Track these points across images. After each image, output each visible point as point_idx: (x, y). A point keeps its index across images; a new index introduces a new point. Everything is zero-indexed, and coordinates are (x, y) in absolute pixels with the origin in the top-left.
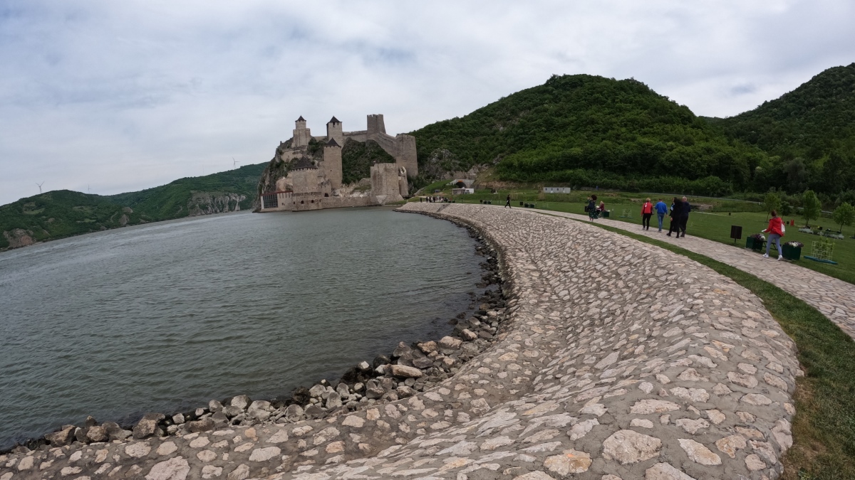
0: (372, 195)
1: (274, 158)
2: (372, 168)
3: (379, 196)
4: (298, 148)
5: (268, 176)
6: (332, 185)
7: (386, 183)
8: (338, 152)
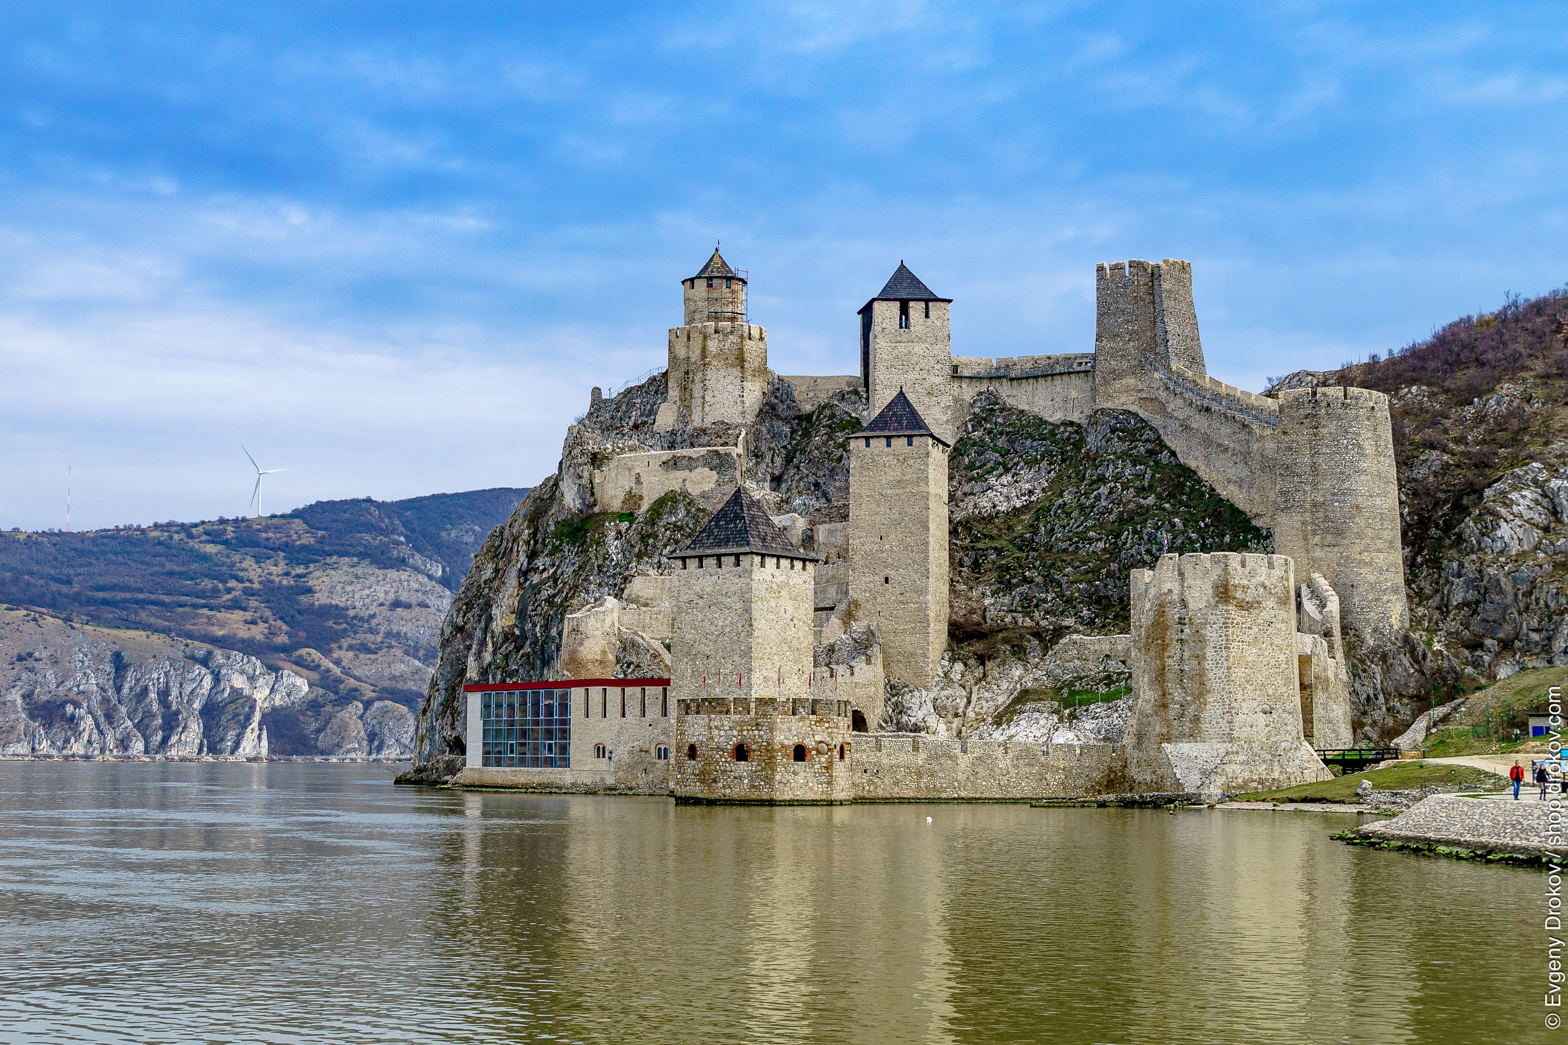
0: (1140, 737)
1: (554, 484)
2: (1142, 577)
3: (1185, 747)
4: (696, 437)
5: (512, 579)
6: (886, 665)
7: (1229, 668)
8: (931, 477)
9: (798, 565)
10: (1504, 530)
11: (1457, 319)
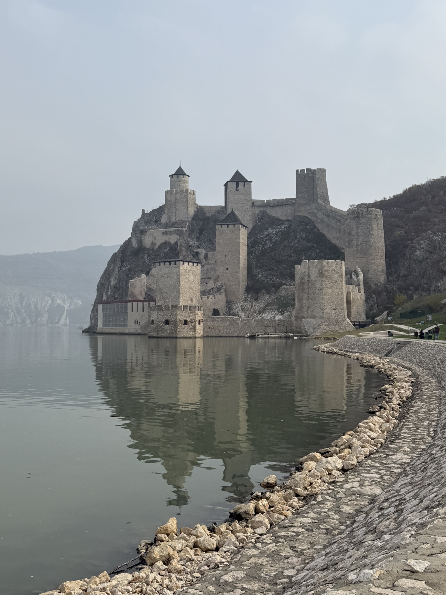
0: (296, 317)
1: (130, 240)
3: (309, 320)
4: (172, 224)
5: (116, 269)
6: (226, 295)
7: (323, 296)
8: (241, 237)
9: (195, 264)
10: (418, 253)
11: (411, 186)
